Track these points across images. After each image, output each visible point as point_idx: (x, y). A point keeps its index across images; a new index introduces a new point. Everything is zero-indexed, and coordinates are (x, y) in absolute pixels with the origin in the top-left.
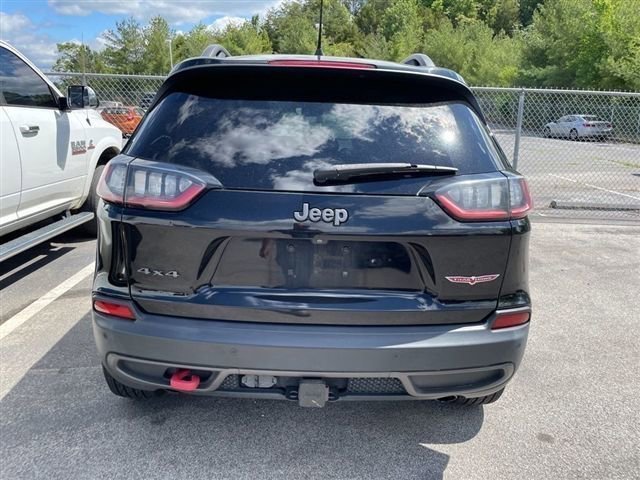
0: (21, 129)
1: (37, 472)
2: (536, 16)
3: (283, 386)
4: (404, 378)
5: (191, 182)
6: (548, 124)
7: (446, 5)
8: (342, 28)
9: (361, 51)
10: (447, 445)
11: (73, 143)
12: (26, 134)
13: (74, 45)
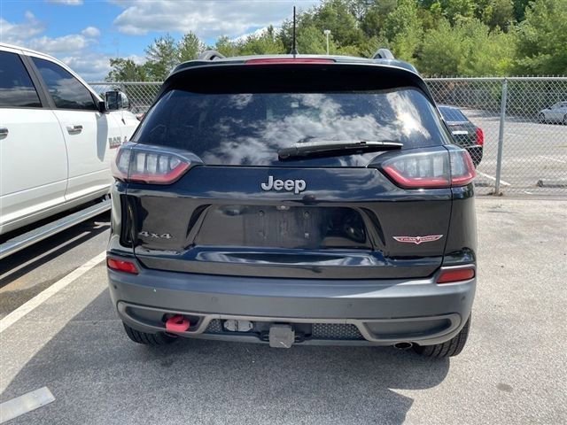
0: (68, 128)
1: (67, 402)
2: (528, 12)
3: (259, 331)
4: (359, 324)
5: (179, 161)
6: (542, 111)
7: (443, 7)
8: (348, 33)
9: (366, 53)
10: (412, 391)
11: (110, 139)
12: (71, 132)
13: (121, 60)
